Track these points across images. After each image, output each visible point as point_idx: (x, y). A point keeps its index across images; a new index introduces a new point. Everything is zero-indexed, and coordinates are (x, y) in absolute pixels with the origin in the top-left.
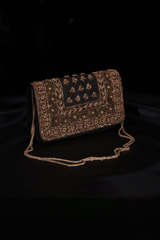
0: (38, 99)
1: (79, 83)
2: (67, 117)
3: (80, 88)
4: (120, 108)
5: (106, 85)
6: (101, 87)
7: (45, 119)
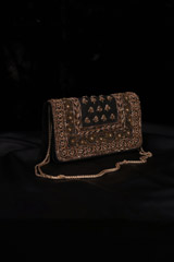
0: (55, 116)
1: (98, 103)
2: (84, 138)
3: (99, 109)
4: (137, 132)
5: (125, 107)
6: (120, 109)
7: (61, 138)
